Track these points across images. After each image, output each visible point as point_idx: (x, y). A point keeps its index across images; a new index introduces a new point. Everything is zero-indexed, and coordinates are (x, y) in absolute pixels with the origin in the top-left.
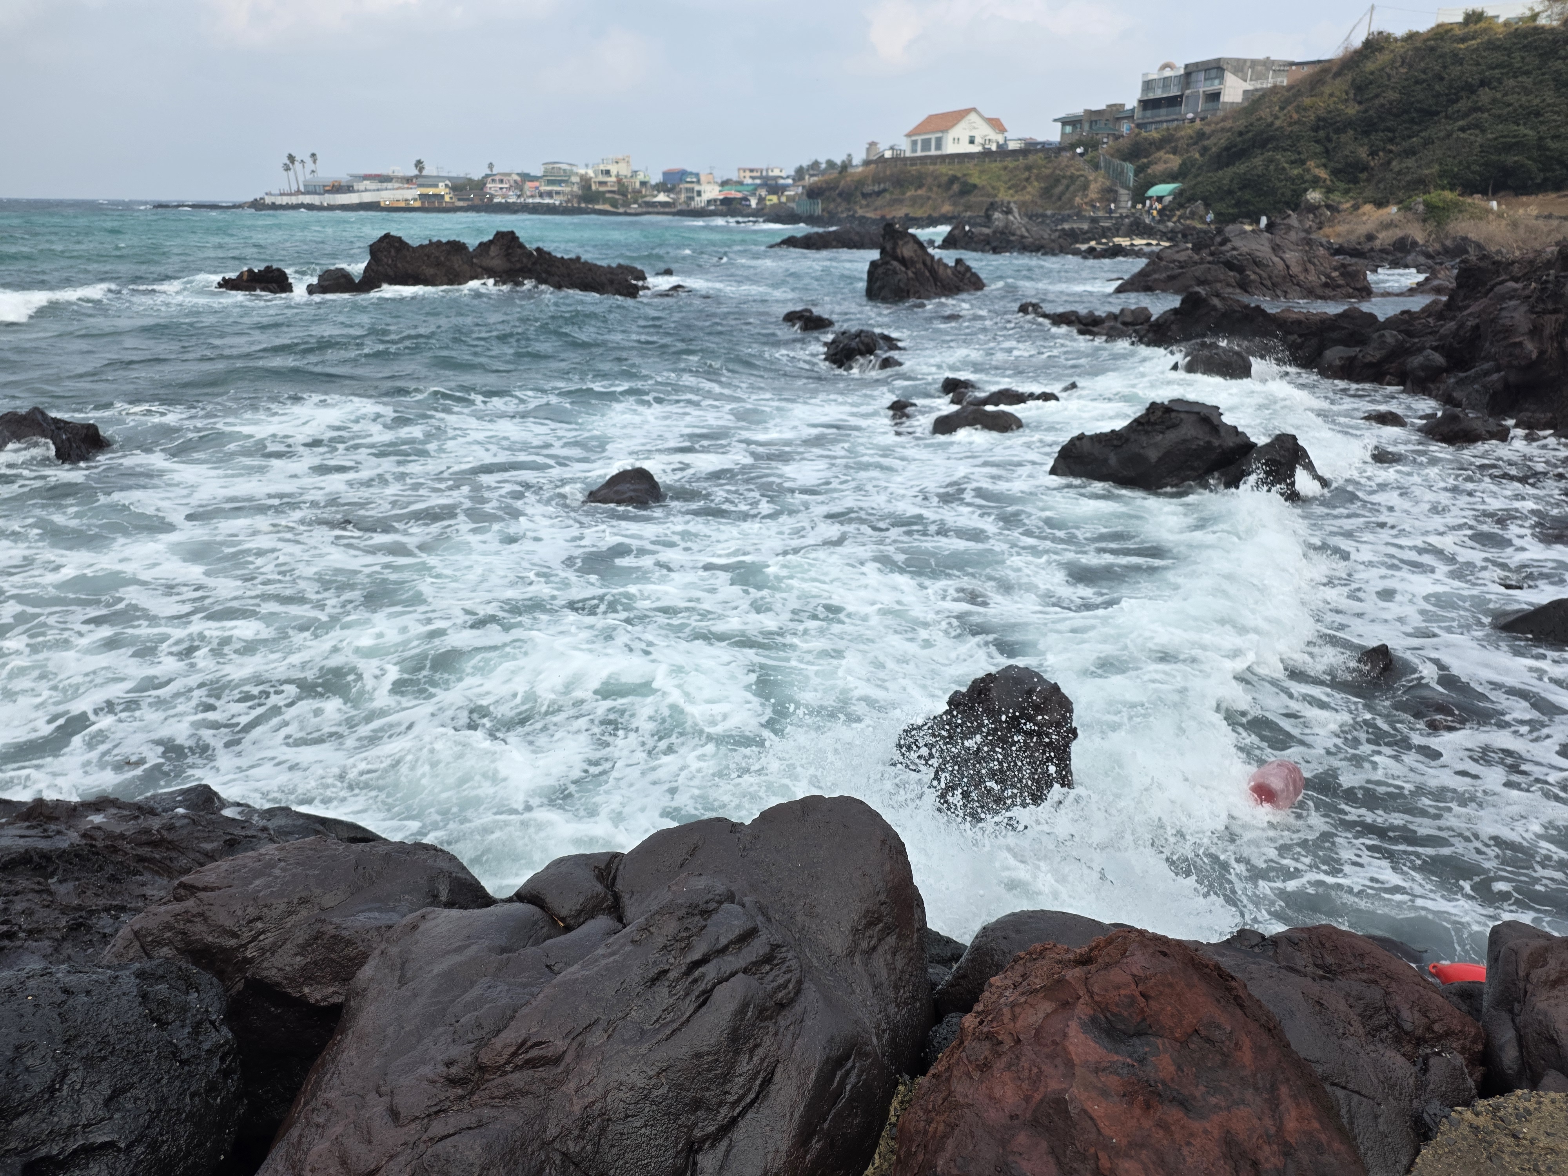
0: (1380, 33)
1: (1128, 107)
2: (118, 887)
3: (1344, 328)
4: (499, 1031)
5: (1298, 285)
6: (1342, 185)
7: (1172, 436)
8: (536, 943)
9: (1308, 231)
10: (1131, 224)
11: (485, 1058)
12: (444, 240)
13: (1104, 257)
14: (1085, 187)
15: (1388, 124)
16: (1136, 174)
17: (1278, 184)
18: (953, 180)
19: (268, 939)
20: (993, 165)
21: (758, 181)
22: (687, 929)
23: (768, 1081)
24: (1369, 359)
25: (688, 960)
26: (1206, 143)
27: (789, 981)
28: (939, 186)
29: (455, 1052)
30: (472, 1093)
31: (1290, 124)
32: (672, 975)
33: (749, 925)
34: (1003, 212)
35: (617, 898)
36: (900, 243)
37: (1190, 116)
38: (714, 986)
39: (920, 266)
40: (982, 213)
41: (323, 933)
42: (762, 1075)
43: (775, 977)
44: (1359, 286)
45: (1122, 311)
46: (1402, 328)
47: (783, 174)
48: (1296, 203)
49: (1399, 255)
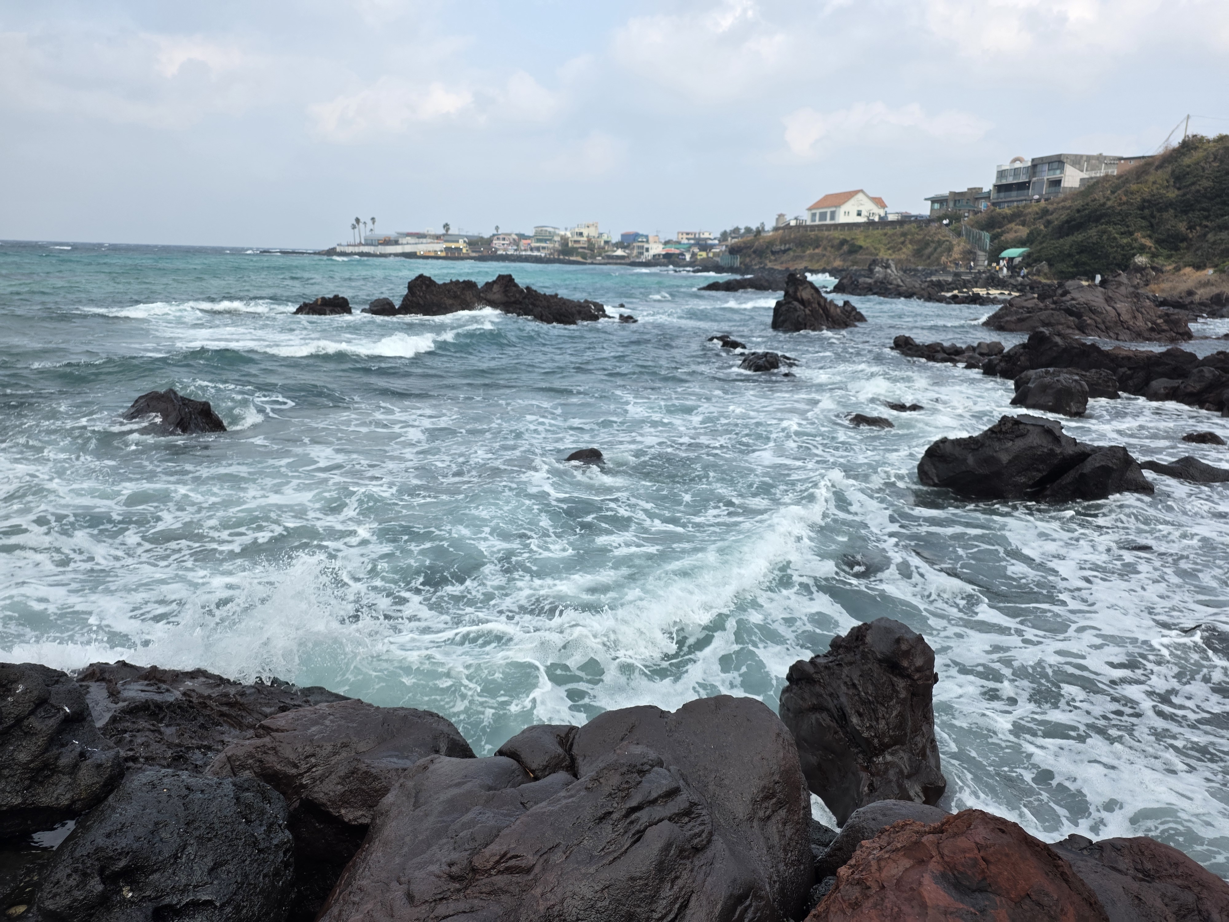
0: (1194, 136)
1: (985, 190)
2: (205, 733)
3: (1167, 364)
4: (487, 845)
5: (1128, 329)
6: (1165, 252)
7: (1020, 443)
8: (514, 786)
9: (1136, 287)
10: (988, 278)
11: (478, 862)
12: (461, 280)
13: (963, 302)
14: (950, 249)
15: (1204, 205)
16: (992, 240)
17: (1110, 250)
18: (843, 242)
19: (318, 771)
20: (875, 232)
21: (692, 242)
22: (627, 782)
23: (684, 906)
24: (1190, 389)
25: (628, 806)
26: (1049, 217)
27: (703, 831)
28: (832, 247)
29: (455, 856)
30: (466, 888)
31: (1120, 205)
32: (615, 816)
33: (674, 785)
34: (882, 267)
35: (573, 760)
36: (800, 288)
37: (1037, 197)
38: (646, 828)
39: (815, 305)
40: (866, 268)
41: (358, 769)
42: (680, 900)
43: (692, 828)
44: (1181, 331)
45: (980, 344)
46: (1219, 365)
47: (712, 237)
48: (1125, 264)
49: (1216, 307)
